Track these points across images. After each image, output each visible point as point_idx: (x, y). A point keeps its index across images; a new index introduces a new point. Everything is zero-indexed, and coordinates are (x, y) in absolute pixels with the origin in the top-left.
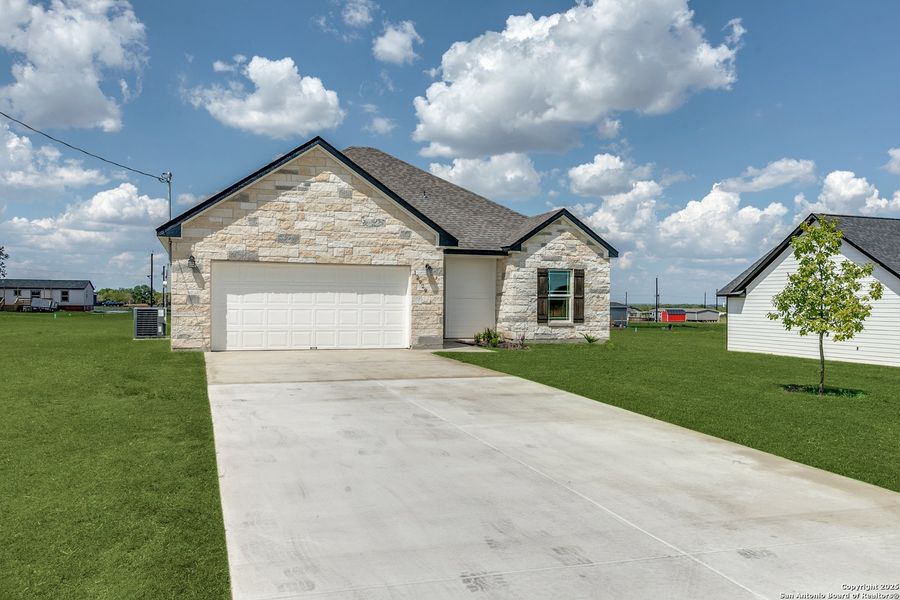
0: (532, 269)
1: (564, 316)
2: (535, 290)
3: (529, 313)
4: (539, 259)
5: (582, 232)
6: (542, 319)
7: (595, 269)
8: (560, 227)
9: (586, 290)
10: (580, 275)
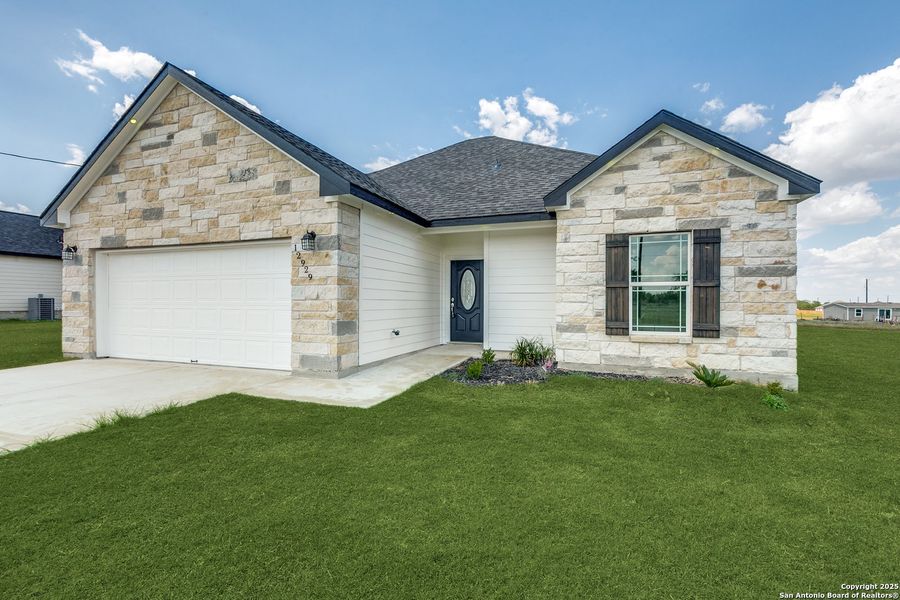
0: (596, 238)
1: (673, 322)
2: (600, 275)
3: (590, 314)
4: (609, 217)
5: (715, 152)
6: (616, 325)
7: (752, 226)
8: (657, 150)
9: (726, 271)
10: (708, 241)
